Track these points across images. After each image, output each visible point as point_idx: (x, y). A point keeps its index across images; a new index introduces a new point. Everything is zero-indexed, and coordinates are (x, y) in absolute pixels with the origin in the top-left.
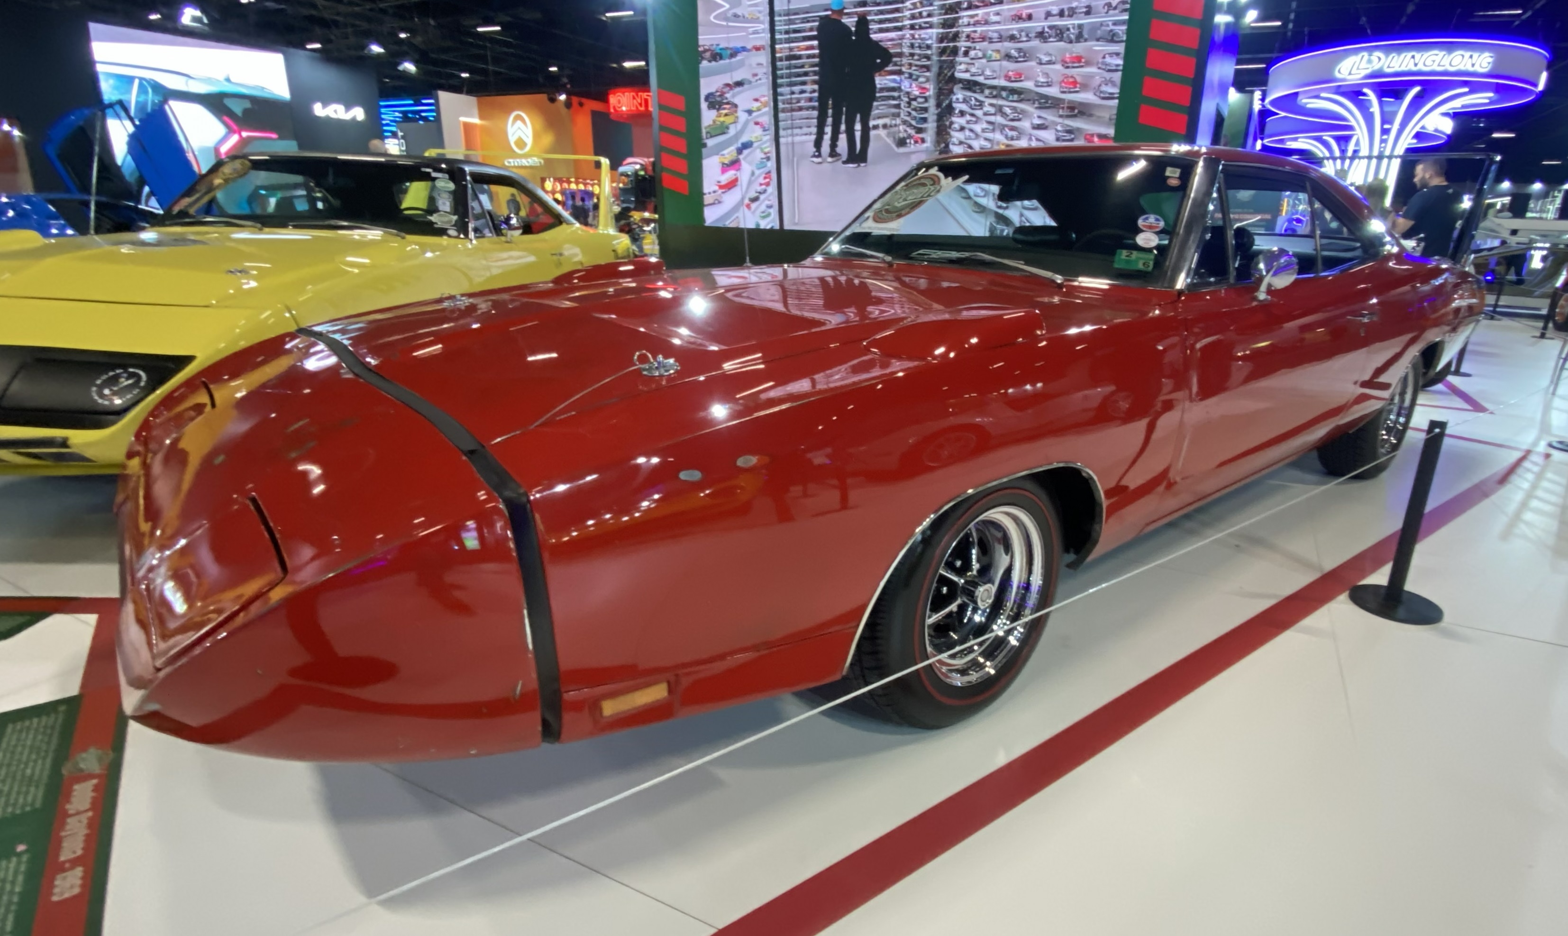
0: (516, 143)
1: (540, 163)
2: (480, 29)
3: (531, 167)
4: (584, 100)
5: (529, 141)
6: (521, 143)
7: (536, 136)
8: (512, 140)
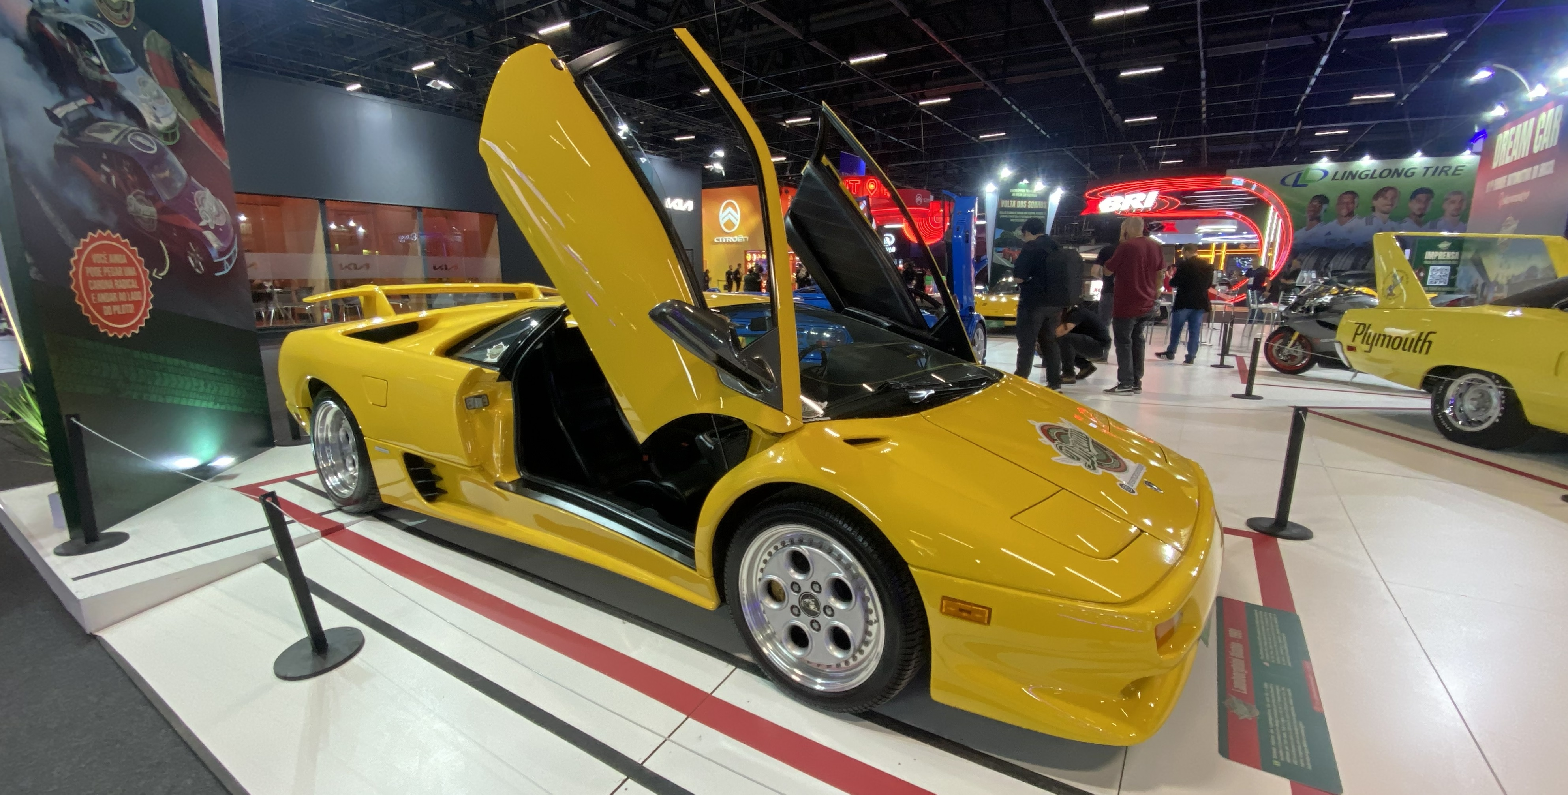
0: (726, 225)
1: (746, 239)
2: (677, 139)
3: (737, 243)
4: (789, 189)
5: (737, 223)
6: (730, 224)
7: (744, 218)
8: (722, 222)
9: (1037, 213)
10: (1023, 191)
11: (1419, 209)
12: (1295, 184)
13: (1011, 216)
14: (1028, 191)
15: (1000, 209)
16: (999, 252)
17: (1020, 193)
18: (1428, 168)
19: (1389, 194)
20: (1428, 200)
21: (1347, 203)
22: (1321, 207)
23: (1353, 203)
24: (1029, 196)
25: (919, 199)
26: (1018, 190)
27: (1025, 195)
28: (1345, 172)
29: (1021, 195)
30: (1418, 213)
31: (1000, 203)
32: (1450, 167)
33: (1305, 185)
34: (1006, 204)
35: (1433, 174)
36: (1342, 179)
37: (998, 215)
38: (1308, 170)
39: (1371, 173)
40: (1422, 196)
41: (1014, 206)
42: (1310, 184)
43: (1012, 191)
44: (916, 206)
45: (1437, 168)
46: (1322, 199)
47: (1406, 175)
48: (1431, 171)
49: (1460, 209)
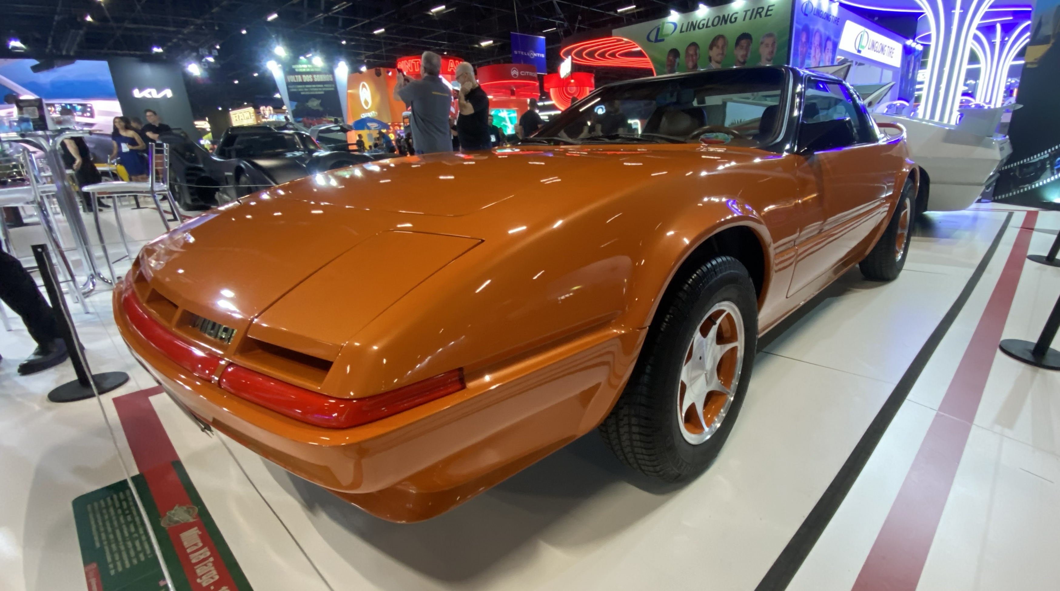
0: (364, 103)
5: (370, 101)
7: (372, 97)
8: (362, 101)
9: (326, 85)
10: (305, 66)
11: (743, 56)
12: (657, 40)
13: (300, 90)
14: (310, 66)
15: (288, 84)
16: (299, 122)
17: (303, 68)
18: (746, 12)
19: (720, 43)
20: (749, 45)
21: (692, 56)
22: (675, 61)
23: (696, 54)
24: (312, 70)
25: (514, 72)
26: (300, 66)
27: (308, 70)
28: (689, 23)
29: (304, 70)
30: (742, 60)
31: (286, 79)
32: (763, 8)
33: (663, 40)
34: (292, 78)
35: (750, 18)
36: (687, 30)
37: (288, 89)
38: (663, 23)
39: (705, 22)
40: (744, 42)
41: (300, 80)
42: (666, 38)
43: (294, 67)
44: (512, 79)
45: (753, 10)
46: (674, 53)
47: (731, 22)
48: (749, 13)
49: (772, 52)
